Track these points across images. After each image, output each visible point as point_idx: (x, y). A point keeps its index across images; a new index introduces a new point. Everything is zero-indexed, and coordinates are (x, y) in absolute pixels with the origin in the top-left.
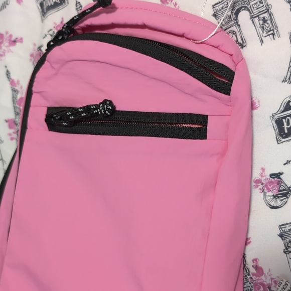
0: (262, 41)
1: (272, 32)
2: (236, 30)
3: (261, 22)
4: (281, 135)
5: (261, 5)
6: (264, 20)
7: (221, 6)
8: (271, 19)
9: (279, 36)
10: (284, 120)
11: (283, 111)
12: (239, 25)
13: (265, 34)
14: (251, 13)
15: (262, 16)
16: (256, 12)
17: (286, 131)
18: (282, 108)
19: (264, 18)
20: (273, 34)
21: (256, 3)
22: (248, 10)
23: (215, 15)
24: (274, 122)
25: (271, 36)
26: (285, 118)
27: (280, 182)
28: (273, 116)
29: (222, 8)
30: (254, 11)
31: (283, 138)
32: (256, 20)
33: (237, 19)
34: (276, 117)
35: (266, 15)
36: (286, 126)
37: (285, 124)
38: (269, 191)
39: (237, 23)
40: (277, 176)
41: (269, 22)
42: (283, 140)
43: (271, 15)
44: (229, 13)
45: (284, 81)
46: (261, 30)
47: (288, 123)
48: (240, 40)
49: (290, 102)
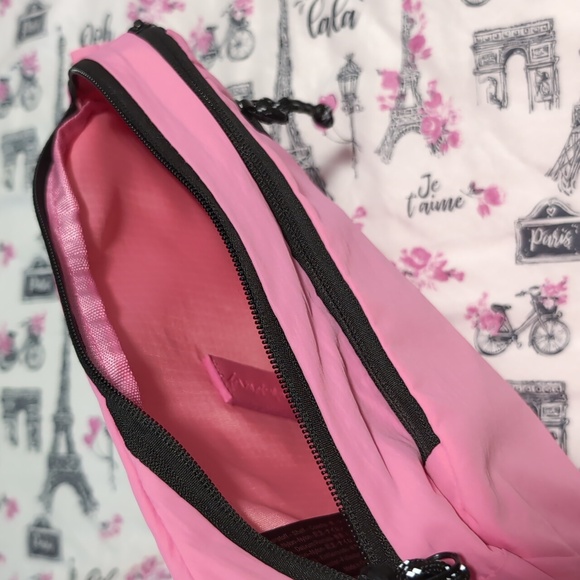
0: (532, 107)
1: (550, 97)
2: (499, 80)
3: (539, 79)
4: (524, 252)
5: (546, 54)
6: (544, 77)
7: (486, 37)
8: (554, 78)
9: (559, 106)
10: (533, 231)
12: (505, 74)
13: (539, 98)
14: (527, 61)
15: (542, 70)
16: (535, 61)
17: (532, 248)
18: (535, 214)
19: (544, 74)
20: (551, 101)
21: (539, 49)
22: (525, 56)
23: (474, 48)
24: (518, 231)
25: (548, 103)
26: (536, 228)
27: (504, 320)
29: (488, 40)
30: (532, 60)
31: (526, 257)
32: (533, 73)
33: (504, 64)
34: (524, 224)
35: (549, 70)
36: (533, 241)
37: (534, 237)
38: (485, 327)
39: (504, 69)
40: (502, 309)
41: (550, 81)
43: (556, 72)
44: (496, 51)
45: (549, 174)
46: (534, 90)
47: (538, 237)
48: (500, 96)
49: (547, 207)
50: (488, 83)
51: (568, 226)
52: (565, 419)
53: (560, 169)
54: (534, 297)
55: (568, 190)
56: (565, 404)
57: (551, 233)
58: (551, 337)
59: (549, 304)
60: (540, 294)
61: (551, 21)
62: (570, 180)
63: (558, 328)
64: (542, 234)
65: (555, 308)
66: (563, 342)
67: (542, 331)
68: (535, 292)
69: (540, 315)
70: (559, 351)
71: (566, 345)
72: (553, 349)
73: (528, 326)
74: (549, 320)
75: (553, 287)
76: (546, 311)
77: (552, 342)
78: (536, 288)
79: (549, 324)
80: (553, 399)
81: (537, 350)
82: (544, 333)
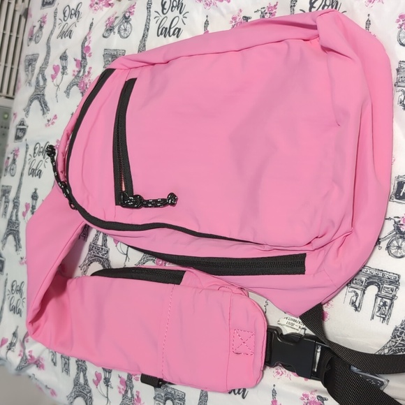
4: (396, 196)
17: (401, 195)
23: (398, 70)
24: (396, 182)
28: (398, 177)
34: (401, 179)
36: (403, 190)
50: (401, 93)
52: (395, 296)
54: (395, 222)
56: (397, 287)
58: (399, 247)
60: (399, 221)
67: (395, 242)
68: (397, 220)
69: (397, 234)
70: (402, 257)
72: (399, 255)
73: (388, 238)
74: (401, 237)
77: (399, 251)
78: (398, 217)
79: (400, 240)
80: (391, 283)
81: (390, 253)
82: (396, 244)
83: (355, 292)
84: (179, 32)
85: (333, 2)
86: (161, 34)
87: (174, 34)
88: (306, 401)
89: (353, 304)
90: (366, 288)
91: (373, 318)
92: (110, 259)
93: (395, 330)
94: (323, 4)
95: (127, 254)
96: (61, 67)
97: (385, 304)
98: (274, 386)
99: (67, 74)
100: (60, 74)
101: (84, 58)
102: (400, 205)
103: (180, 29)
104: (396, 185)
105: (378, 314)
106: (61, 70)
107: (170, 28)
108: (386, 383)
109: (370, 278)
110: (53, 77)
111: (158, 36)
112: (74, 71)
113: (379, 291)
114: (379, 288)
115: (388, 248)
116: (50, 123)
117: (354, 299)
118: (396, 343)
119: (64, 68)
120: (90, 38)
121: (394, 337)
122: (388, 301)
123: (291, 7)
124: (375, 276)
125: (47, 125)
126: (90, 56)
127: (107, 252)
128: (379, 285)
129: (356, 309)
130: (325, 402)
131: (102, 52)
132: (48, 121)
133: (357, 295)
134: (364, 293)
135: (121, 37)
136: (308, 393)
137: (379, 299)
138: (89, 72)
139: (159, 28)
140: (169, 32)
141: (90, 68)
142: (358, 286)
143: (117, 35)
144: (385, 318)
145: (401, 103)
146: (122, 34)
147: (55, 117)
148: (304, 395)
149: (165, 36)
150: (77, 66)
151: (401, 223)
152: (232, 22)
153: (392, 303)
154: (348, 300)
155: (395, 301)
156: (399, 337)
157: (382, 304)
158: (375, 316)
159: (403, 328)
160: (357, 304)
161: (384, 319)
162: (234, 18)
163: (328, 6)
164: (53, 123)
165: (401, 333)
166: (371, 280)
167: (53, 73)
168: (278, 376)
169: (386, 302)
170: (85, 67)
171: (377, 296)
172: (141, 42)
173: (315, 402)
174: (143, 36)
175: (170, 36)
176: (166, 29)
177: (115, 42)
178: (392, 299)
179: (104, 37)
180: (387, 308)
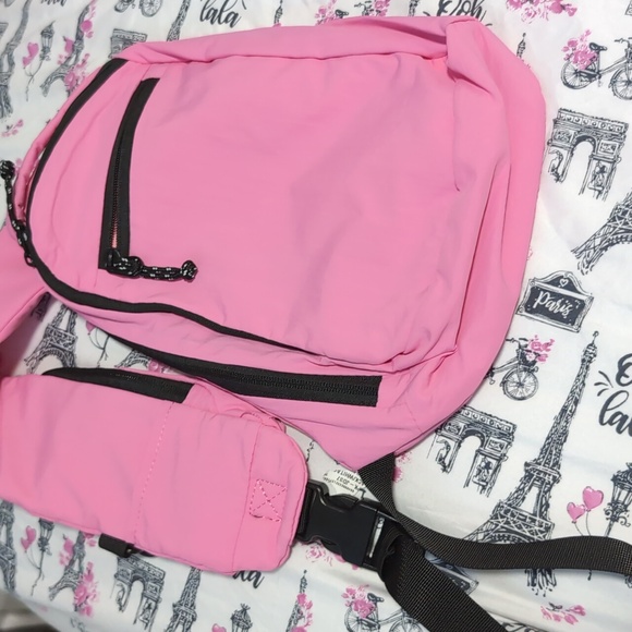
0: (583, 190)
1: (600, 188)
3: (598, 169)
4: (526, 307)
5: (611, 151)
6: (602, 170)
7: (568, 117)
8: (610, 174)
9: (604, 199)
11: (548, 283)
12: (572, 154)
13: (591, 185)
14: (594, 151)
15: (603, 163)
16: (600, 153)
17: (535, 306)
18: (549, 279)
19: (604, 167)
20: (600, 192)
21: (607, 145)
22: (594, 146)
23: (555, 122)
24: (530, 287)
25: (597, 193)
26: (545, 291)
28: (534, 280)
29: (569, 120)
30: (599, 151)
31: (526, 311)
32: (594, 163)
33: (575, 146)
34: (537, 283)
35: (608, 166)
36: (538, 301)
37: (540, 298)
39: (573, 149)
41: (606, 175)
42: (524, 313)
43: (614, 169)
44: (572, 132)
45: (574, 251)
46: (590, 178)
47: (543, 300)
48: (560, 171)
49: (562, 277)
50: (555, 155)
51: (572, 300)
52: (505, 455)
53: (585, 250)
54: (520, 347)
55: (585, 271)
56: (509, 443)
57: (556, 300)
58: (520, 385)
59: (530, 357)
60: (526, 346)
61: (626, 126)
62: (589, 263)
63: (530, 380)
64: (548, 298)
65: (534, 362)
66: (530, 392)
67: (515, 376)
68: (523, 343)
69: (519, 364)
70: (523, 399)
71: (530, 396)
72: (518, 396)
73: (506, 369)
74: (525, 370)
75: (539, 344)
76: (526, 362)
77: (520, 389)
78: (525, 340)
79: (524, 374)
80: (502, 435)
81: (505, 391)
82: (517, 380)
83: (446, 442)
84: (234, 18)
85: (474, 8)
86: (207, 17)
87: (226, 21)
88: (351, 600)
89: (441, 460)
90: (463, 438)
91: (467, 484)
92: (76, 353)
93: (499, 506)
94: (460, 8)
95: (104, 349)
96: (40, 48)
97: (488, 466)
98: (305, 572)
99: (48, 59)
100: (37, 59)
101: (79, 38)
102: (531, 321)
103: (236, 15)
104: (529, 291)
105: (476, 480)
106: (40, 52)
107: (222, 11)
108: (473, 585)
109: (471, 424)
110: (26, 61)
111: (201, 19)
112: (61, 57)
113: (482, 446)
114: (483, 442)
115: (504, 383)
116: (10, 131)
117: (444, 453)
118: (497, 525)
119: (46, 50)
120: (93, 9)
121: (495, 516)
122: (494, 462)
123: (411, 6)
124: (478, 422)
125: (6, 134)
126: (90, 36)
127: (74, 341)
128: (483, 436)
129: (444, 469)
130: (379, 604)
131: (110, 34)
132: (8, 127)
133: (448, 447)
134: (459, 446)
135: (144, 13)
136: (355, 588)
137: (481, 457)
138: (84, 62)
139: (204, 8)
140: (219, 17)
141: (87, 55)
142: (451, 435)
143: (137, 10)
144: (485, 486)
145: (553, 170)
146: (146, 10)
147: (20, 123)
148: (348, 590)
149: (212, 22)
150: (66, 48)
151: (529, 348)
152: (318, 16)
153: (499, 466)
154: (434, 454)
155: (503, 464)
156: (502, 517)
157: (483, 464)
158: (471, 483)
159: (510, 505)
160: (447, 462)
161: (484, 488)
162: (322, 11)
163: (466, 13)
164: (15, 132)
165: (507, 512)
166: (473, 428)
167: (27, 54)
168: (314, 558)
169: (489, 463)
170: (78, 52)
171: (478, 452)
172: (173, 26)
173: (363, 602)
174: (179, 17)
175: (219, 22)
176: (216, 11)
177: (133, 20)
178: (499, 460)
179: (117, 10)
180: (491, 471)
